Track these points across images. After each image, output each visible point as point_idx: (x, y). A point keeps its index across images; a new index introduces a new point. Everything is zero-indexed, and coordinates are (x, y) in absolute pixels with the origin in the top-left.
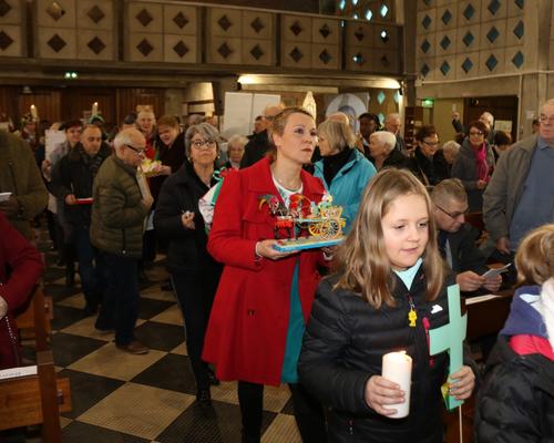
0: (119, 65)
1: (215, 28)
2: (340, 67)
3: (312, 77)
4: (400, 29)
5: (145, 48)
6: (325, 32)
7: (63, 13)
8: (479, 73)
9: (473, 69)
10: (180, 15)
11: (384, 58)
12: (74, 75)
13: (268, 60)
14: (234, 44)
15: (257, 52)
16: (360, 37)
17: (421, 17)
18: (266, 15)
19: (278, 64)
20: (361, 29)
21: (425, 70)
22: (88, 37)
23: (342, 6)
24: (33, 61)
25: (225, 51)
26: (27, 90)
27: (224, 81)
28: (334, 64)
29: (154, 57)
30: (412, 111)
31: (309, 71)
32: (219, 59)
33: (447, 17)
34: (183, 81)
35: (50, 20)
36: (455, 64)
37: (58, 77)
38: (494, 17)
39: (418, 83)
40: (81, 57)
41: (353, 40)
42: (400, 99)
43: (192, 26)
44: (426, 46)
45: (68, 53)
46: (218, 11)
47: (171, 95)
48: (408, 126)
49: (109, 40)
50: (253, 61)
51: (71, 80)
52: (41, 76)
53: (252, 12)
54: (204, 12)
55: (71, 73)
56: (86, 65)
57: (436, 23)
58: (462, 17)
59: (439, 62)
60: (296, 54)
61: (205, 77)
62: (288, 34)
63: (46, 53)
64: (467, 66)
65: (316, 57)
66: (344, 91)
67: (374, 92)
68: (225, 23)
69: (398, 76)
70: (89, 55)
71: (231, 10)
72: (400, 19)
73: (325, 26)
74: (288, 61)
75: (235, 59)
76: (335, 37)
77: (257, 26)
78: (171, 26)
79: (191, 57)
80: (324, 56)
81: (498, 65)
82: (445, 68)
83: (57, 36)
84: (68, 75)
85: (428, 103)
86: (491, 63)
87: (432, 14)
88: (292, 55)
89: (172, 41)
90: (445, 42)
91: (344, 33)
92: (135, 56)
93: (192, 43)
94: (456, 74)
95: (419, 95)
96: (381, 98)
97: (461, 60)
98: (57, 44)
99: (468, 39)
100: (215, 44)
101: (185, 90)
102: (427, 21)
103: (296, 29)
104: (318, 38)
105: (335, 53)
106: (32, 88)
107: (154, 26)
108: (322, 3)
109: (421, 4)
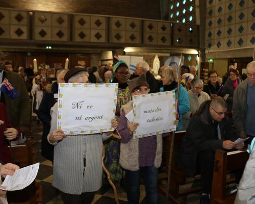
0: (70, 43)
1: (114, 27)
2: (171, 44)
3: (158, 49)
4: (198, 27)
5: (82, 35)
6: (164, 28)
7: (46, 20)
8: (235, 47)
9: (232, 45)
10: (98, 21)
11: (191, 40)
12: (50, 48)
13: (138, 41)
14: (123, 34)
15: (132, 38)
16: (180, 30)
17: (208, 21)
18: (137, 20)
19: (142, 42)
20: (180, 27)
21: (210, 46)
22: (56, 31)
23: (172, 16)
24: (32, 41)
25: (118, 37)
26: (29, 54)
27: (117, 51)
28: (168, 43)
29: (86, 39)
30: (204, 65)
31: (157, 46)
32: (115, 40)
33: (219, 21)
34: (99, 51)
35: (40, 23)
36: (224, 43)
37: (43, 48)
38: (241, 21)
39: (207, 52)
40: (53, 40)
41: (176, 32)
42: (198, 59)
43: (103, 26)
44: (210, 35)
45: (47, 38)
46: (115, 19)
47: (94, 57)
48: (202, 71)
49: (66, 32)
50: (130, 42)
51: (49, 49)
52: (35, 48)
53: (131, 19)
54: (109, 20)
55: (49, 46)
56: (55, 43)
57: (215, 24)
58: (227, 22)
59: (216, 42)
60: (150, 38)
61: (109, 49)
62: (147, 29)
63: (38, 38)
64: (229, 44)
65: (159, 40)
66: (173, 55)
67: (186, 56)
68: (118, 24)
69: (197, 48)
70: (57, 39)
71: (121, 19)
72: (198, 22)
73: (164, 25)
74: (147, 41)
75: (122, 41)
76: (168, 31)
77: (133, 25)
78: (94, 26)
79: (103, 40)
80: (163, 39)
81: (244, 43)
82: (219, 45)
83: (43, 30)
84: (47, 47)
85: (211, 60)
86: (240, 42)
87: (213, 20)
88: (149, 38)
89: (94, 32)
90: (219, 33)
92: (78, 39)
93: (103, 33)
94: (224, 47)
95: (207, 57)
96: (190, 59)
97: (226, 41)
98: (43, 33)
99: (230, 31)
100: (114, 33)
101: (100, 55)
102: (210, 23)
103: (151, 27)
104: (161, 31)
105: (168, 38)
106: (31, 53)
107: (86, 26)
108: (163, 15)
109: (207, 15)
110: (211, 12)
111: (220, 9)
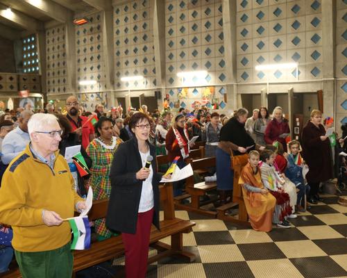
4: (40, 77)
6: (11, 79)
17: (47, 72)
21: (49, 91)
23: (25, 64)
28: (15, 90)
33: (54, 73)
36: (56, 90)
39: (48, 95)
41: (22, 81)
42: (42, 100)
44: (49, 82)
57: (51, 75)
59: (52, 88)
64: (59, 90)
65: (8, 87)
67: (36, 98)
69: (40, 92)
72: (40, 73)
73: (11, 77)
76: (15, 80)
80: (12, 87)
82: (54, 90)
86: (64, 89)
87: (50, 72)
90: (54, 82)
91: (18, 79)
94: (57, 92)
95: (48, 99)
96: (38, 100)
97: (58, 88)
99: (59, 81)
102: (49, 74)
104: (8, 81)
105: (15, 86)
108: (17, 63)
109: (47, 68)
110: (49, 66)
111: (53, 65)
